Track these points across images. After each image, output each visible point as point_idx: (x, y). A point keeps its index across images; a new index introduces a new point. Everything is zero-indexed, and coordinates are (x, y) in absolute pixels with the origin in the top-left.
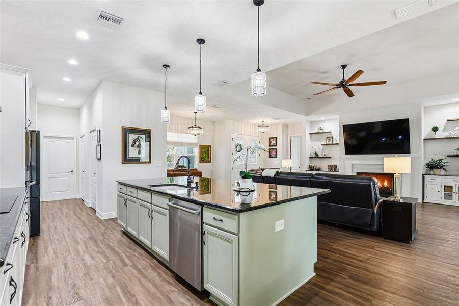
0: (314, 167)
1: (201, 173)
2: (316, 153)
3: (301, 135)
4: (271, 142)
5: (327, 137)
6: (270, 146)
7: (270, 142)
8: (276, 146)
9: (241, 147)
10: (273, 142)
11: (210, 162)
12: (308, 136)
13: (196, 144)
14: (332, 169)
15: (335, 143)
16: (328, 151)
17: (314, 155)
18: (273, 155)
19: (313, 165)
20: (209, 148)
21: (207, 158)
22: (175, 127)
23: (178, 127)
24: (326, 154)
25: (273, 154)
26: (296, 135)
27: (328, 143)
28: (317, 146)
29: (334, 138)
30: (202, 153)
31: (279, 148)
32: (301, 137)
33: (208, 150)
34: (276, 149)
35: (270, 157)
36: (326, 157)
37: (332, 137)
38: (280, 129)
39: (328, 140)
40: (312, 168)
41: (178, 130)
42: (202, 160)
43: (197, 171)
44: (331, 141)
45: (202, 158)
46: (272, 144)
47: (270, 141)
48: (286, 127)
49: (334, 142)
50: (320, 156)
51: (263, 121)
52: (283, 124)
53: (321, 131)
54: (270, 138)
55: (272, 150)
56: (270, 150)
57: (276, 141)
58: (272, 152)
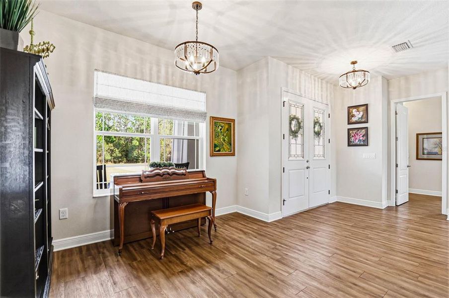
1: (214, 182)
4: (354, 116)
6: (349, 123)
7: (350, 116)
8: (366, 122)
9: (299, 123)
10: (358, 115)
11: (233, 155)
13: (203, 115)
20: (230, 125)
21: (226, 146)
22: (151, 70)
23: (159, 71)
25: (359, 139)
30: (214, 135)
31: (375, 125)
33: (229, 130)
34: (367, 128)
35: (350, 144)
38: (376, 87)
41: (158, 77)
42: (216, 150)
43: (204, 176)
45: (216, 146)
46: (354, 119)
51: (354, 63)
54: (349, 108)
55: (354, 132)
56: (351, 132)
57: (365, 112)
58: (356, 136)
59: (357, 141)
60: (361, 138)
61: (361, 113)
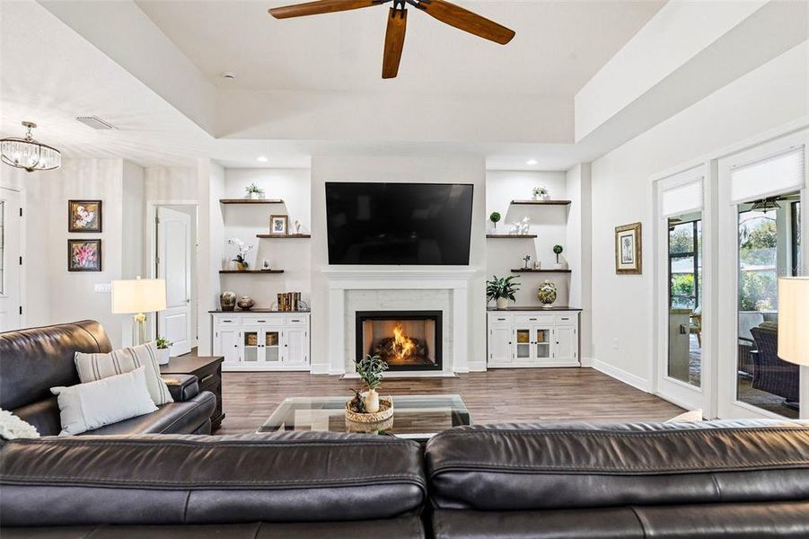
0: (234, 300)
2: (240, 260)
3: (193, 202)
4: (78, 218)
5: (273, 216)
6: (71, 230)
7: (72, 217)
8: (100, 230)
10: (86, 217)
12: (216, 208)
14: (288, 304)
15: (296, 233)
16: (276, 255)
17: (234, 266)
18: (84, 263)
19: (233, 295)
24: (268, 262)
25: (87, 259)
26: (173, 202)
27: (274, 231)
28: (245, 239)
29: (292, 219)
31: (112, 236)
32: (191, 210)
34: (99, 242)
35: (72, 267)
36: (269, 272)
37: (286, 217)
38: (116, 173)
39: (274, 225)
40: (228, 302)
44: (284, 226)
46: (79, 224)
47: (71, 212)
48: (138, 173)
49: (293, 231)
50: (252, 268)
51: (30, 125)
52: (126, 161)
53: (255, 197)
54: (72, 202)
55: (80, 245)
56: (74, 245)
57: (97, 213)
58: (83, 253)
59: (84, 262)
60: (91, 258)
61: (92, 215)
